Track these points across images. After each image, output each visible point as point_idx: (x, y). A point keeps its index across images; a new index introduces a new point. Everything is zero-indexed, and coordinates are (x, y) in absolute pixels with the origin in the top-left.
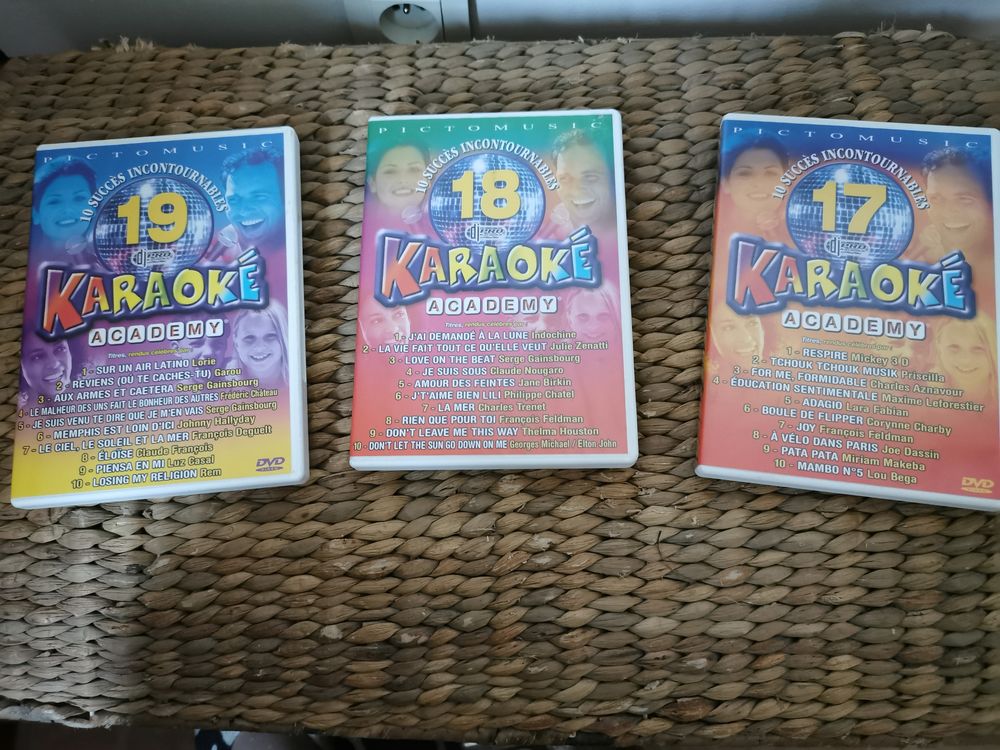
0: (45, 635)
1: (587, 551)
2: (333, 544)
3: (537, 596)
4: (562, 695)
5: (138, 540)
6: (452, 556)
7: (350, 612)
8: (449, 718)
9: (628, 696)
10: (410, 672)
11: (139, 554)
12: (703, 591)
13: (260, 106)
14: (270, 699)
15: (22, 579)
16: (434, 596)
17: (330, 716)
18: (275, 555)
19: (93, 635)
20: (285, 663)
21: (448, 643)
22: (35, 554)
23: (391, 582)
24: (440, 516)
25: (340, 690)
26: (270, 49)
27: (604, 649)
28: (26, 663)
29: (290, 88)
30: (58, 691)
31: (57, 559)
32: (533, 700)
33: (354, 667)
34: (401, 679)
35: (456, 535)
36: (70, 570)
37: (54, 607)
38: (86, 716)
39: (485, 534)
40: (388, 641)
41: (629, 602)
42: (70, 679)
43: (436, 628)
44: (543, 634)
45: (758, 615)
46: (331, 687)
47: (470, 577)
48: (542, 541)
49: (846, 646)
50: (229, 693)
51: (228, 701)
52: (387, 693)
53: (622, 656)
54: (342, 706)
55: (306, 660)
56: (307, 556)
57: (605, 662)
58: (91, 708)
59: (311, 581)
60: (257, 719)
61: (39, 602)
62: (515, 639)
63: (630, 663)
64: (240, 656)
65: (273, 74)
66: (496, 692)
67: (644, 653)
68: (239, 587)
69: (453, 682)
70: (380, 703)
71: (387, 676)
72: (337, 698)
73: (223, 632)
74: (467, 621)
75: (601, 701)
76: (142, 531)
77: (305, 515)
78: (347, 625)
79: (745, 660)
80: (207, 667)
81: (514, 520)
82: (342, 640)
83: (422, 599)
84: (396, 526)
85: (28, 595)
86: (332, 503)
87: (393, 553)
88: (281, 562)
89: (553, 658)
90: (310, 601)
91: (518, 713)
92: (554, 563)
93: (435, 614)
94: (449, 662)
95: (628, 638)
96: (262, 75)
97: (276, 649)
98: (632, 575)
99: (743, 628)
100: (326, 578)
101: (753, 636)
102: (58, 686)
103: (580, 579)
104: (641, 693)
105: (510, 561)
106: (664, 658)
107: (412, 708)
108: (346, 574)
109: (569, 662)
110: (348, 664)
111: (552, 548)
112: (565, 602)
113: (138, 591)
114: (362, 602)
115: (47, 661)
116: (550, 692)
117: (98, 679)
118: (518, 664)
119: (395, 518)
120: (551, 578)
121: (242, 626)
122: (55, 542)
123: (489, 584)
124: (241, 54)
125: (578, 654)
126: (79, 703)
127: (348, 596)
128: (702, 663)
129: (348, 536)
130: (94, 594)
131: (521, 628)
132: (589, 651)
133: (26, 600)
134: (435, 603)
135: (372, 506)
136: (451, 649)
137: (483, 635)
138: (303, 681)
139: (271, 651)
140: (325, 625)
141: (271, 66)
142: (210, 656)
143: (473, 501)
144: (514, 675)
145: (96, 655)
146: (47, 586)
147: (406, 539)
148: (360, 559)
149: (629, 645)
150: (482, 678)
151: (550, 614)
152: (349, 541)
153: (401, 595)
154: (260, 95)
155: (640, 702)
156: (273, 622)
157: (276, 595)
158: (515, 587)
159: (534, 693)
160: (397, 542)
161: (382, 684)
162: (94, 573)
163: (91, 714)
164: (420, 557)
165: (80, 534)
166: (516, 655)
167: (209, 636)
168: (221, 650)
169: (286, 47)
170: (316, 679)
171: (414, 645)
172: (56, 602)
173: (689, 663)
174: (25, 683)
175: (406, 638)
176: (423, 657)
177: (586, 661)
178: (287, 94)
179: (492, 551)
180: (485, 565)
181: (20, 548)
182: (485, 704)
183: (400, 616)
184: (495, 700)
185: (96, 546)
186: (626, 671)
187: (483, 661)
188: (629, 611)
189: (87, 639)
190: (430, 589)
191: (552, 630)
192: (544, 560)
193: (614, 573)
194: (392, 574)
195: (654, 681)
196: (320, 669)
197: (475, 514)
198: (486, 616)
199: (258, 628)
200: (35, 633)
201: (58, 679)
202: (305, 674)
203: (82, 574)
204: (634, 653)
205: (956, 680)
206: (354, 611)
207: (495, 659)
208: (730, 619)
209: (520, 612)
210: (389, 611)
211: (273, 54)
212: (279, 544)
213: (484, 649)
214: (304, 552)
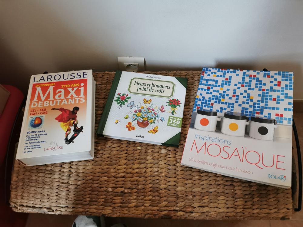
0: (47, 191)
1: (165, 172)
2: (111, 170)
3: (154, 182)
4: (160, 205)
5: (69, 169)
6: (137, 173)
7: (114, 185)
8: (135, 211)
9: (175, 206)
10: (126, 199)
11: (69, 172)
12: (190, 181)
13: (101, 83)
14: (95, 206)
15: (43, 178)
16: (133, 182)
17: (108, 211)
18: (99, 173)
19: (57, 191)
20: (99, 197)
21: (135, 192)
22: (47, 172)
23: (123, 179)
24: (134, 164)
25: (111, 204)
26: (104, 73)
27: (169, 194)
28: (41, 198)
29: (107, 80)
30: (47, 205)
31: (51, 173)
32: (154, 207)
33: (114, 198)
34: (125, 201)
35: (138, 168)
36: (54, 175)
37: (49, 184)
38: (53, 211)
39: (144, 168)
40: (122, 192)
41: (175, 183)
42: (51, 201)
43: (132, 189)
44: (156, 190)
45: (203, 187)
46: (109, 203)
47: (140, 177)
48: (156, 169)
49: (222, 194)
50: (86, 205)
51: (86, 207)
52: (121, 205)
53: (173, 196)
54: (111, 208)
55: (104, 196)
56: (105, 173)
57: (170, 197)
58: (54, 209)
59: (106, 178)
60: (92, 212)
61: (46, 183)
62: (150, 192)
63: (175, 198)
64: (89, 196)
65: (104, 77)
66: (145, 204)
67: (178, 195)
68: (90, 180)
69: (136, 202)
70: (119, 207)
71: (122, 200)
72: (110, 206)
73: (86, 190)
74: (139, 187)
75: (169, 207)
76: (71, 167)
77: (106, 164)
78: (113, 188)
79: (200, 197)
80: (82, 198)
81: (150, 165)
82: (112, 191)
83: (130, 182)
84: (125, 166)
85: (44, 182)
86: (111, 161)
87: (124, 172)
88: (99, 174)
89: (158, 196)
90: (106, 183)
91: (150, 210)
92: (158, 174)
93: (133, 186)
94: (135, 197)
95: (174, 192)
96: (101, 77)
97: (97, 194)
98: (175, 177)
99: (200, 189)
100: (109, 178)
101: (202, 191)
102: (48, 203)
103: (164, 178)
104: (178, 205)
105: (149, 174)
106: (182, 196)
107: (127, 208)
108: (114, 177)
109: (162, 197)
110: (113, 197)
111: (158, 171)
112: (161, 183)
113: (68, 180)
114: (117, 183)
115: (46, 197)
116: (157, 204)
117: (56, 202)
118: (150, 197)
119: (125, 165)
120: (157, 178)
121: (90, 189)
122: (51, 170)
123: (144, 179)
124: (97, 73)
125: (163, 195)
126: (52, 208)
127: (114, 182)
128: (191, 197)
129: (114, 168)
130: (58, 181)
131: (151, 189)
132: (166, 194)
133: (43, 183)
134: (133, 183)
135: (120, 162)
136: (136, 194)
137: (143, 191)
138: (103, 202)
139: (96, 195)
140: (108, 188)
141: (103, 76)
142: (82, 196)
143: (142, 161)
144: (149, 200)
145: (57, 196)
146: (48, 180)
147: (127, 169)
148: (117, 173)
149: (175, 193)
150: (142, 201)
151: (157, 186)
152: (115, 169)
153: (125, 182)
154: (101, 81)
155: (177, 207)
156: (97, 188)
157: (98, 182)
158: (150, 180)
159: (154, 205)
160: (125, 170)
161: (120, 202)
162: (59, 176)
163: (54, 210)
164: (130, 173)
165: (57, 167)
166: (150, 195)
167: (82, 191)
168: (85, 194)
169: (107, 72)
170: (106, 201)
171: (128, 193)
172: (50, 183)
173: (188, 197)
174: (40, 203)
175: (126, 191)
176: (129, 196)
177: (165, 197)
178: (107, 81)
179: (145, 172)
180: (144, 174)
181: (43, 171)
182: (143, 207)
183: (125, 186)
184: (145, 207)
185: (60, 170)
186: (174, 199)
187: (143, 197)
188: (175, 185)
189: (56, 192)
190: (132, 180)
191: (158, 189)
192: (156, 173)
193: (171, 177)
194: (123, 177)
195: (180, 202)
196: (107, 198)
197: (142, 164)
198: (143, 186)
199: (93, 189)
200: (44, 190)
201: (48, 202)
202: (103, 200)
203: (56, 176)
204: (176, 195)
205: (247, 202)
206: (115, 185)
207: (145, 196)
208: (197, 187)
209: (151, 185)
210: (123, 185)
211: (104, 74)
212: (100, 170)
213: (143, 194)
214: (105, 172)
